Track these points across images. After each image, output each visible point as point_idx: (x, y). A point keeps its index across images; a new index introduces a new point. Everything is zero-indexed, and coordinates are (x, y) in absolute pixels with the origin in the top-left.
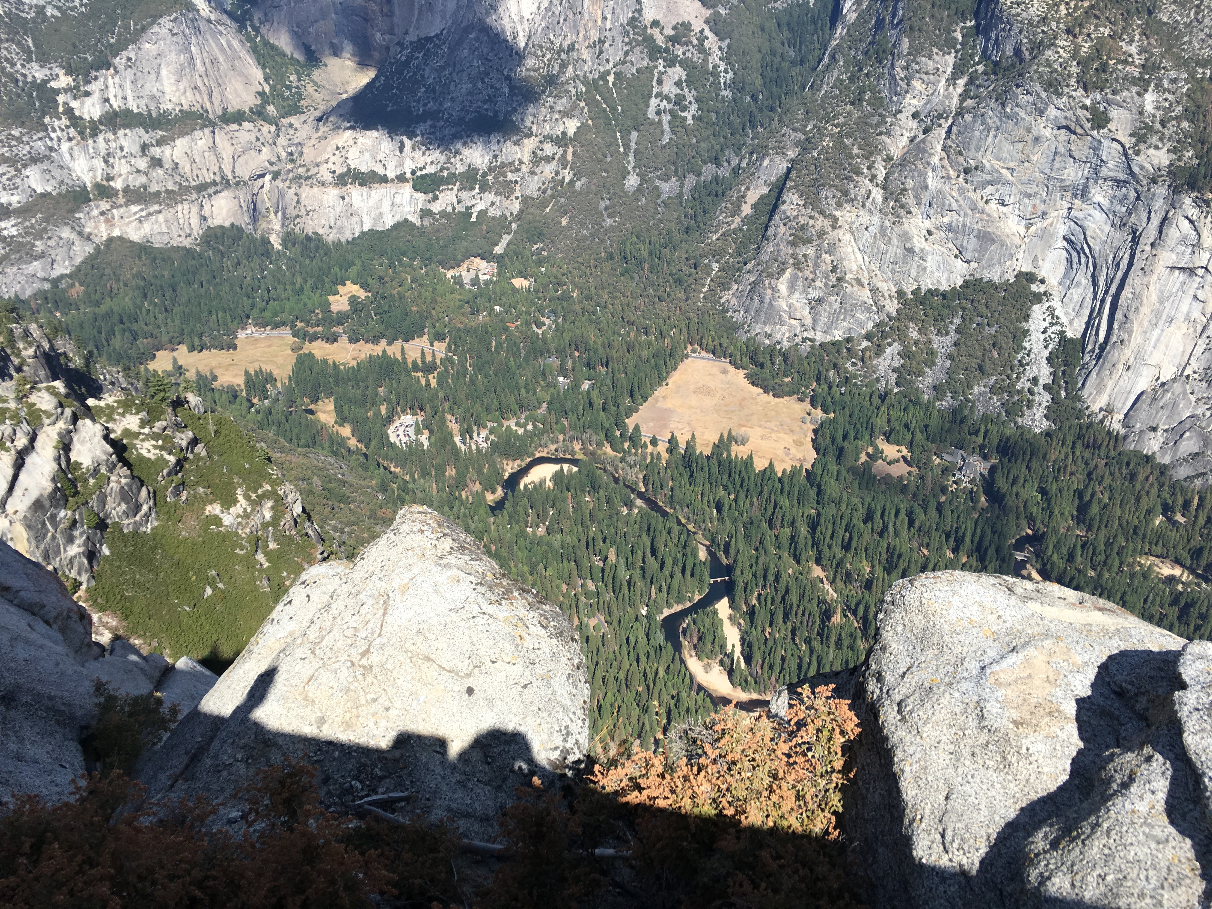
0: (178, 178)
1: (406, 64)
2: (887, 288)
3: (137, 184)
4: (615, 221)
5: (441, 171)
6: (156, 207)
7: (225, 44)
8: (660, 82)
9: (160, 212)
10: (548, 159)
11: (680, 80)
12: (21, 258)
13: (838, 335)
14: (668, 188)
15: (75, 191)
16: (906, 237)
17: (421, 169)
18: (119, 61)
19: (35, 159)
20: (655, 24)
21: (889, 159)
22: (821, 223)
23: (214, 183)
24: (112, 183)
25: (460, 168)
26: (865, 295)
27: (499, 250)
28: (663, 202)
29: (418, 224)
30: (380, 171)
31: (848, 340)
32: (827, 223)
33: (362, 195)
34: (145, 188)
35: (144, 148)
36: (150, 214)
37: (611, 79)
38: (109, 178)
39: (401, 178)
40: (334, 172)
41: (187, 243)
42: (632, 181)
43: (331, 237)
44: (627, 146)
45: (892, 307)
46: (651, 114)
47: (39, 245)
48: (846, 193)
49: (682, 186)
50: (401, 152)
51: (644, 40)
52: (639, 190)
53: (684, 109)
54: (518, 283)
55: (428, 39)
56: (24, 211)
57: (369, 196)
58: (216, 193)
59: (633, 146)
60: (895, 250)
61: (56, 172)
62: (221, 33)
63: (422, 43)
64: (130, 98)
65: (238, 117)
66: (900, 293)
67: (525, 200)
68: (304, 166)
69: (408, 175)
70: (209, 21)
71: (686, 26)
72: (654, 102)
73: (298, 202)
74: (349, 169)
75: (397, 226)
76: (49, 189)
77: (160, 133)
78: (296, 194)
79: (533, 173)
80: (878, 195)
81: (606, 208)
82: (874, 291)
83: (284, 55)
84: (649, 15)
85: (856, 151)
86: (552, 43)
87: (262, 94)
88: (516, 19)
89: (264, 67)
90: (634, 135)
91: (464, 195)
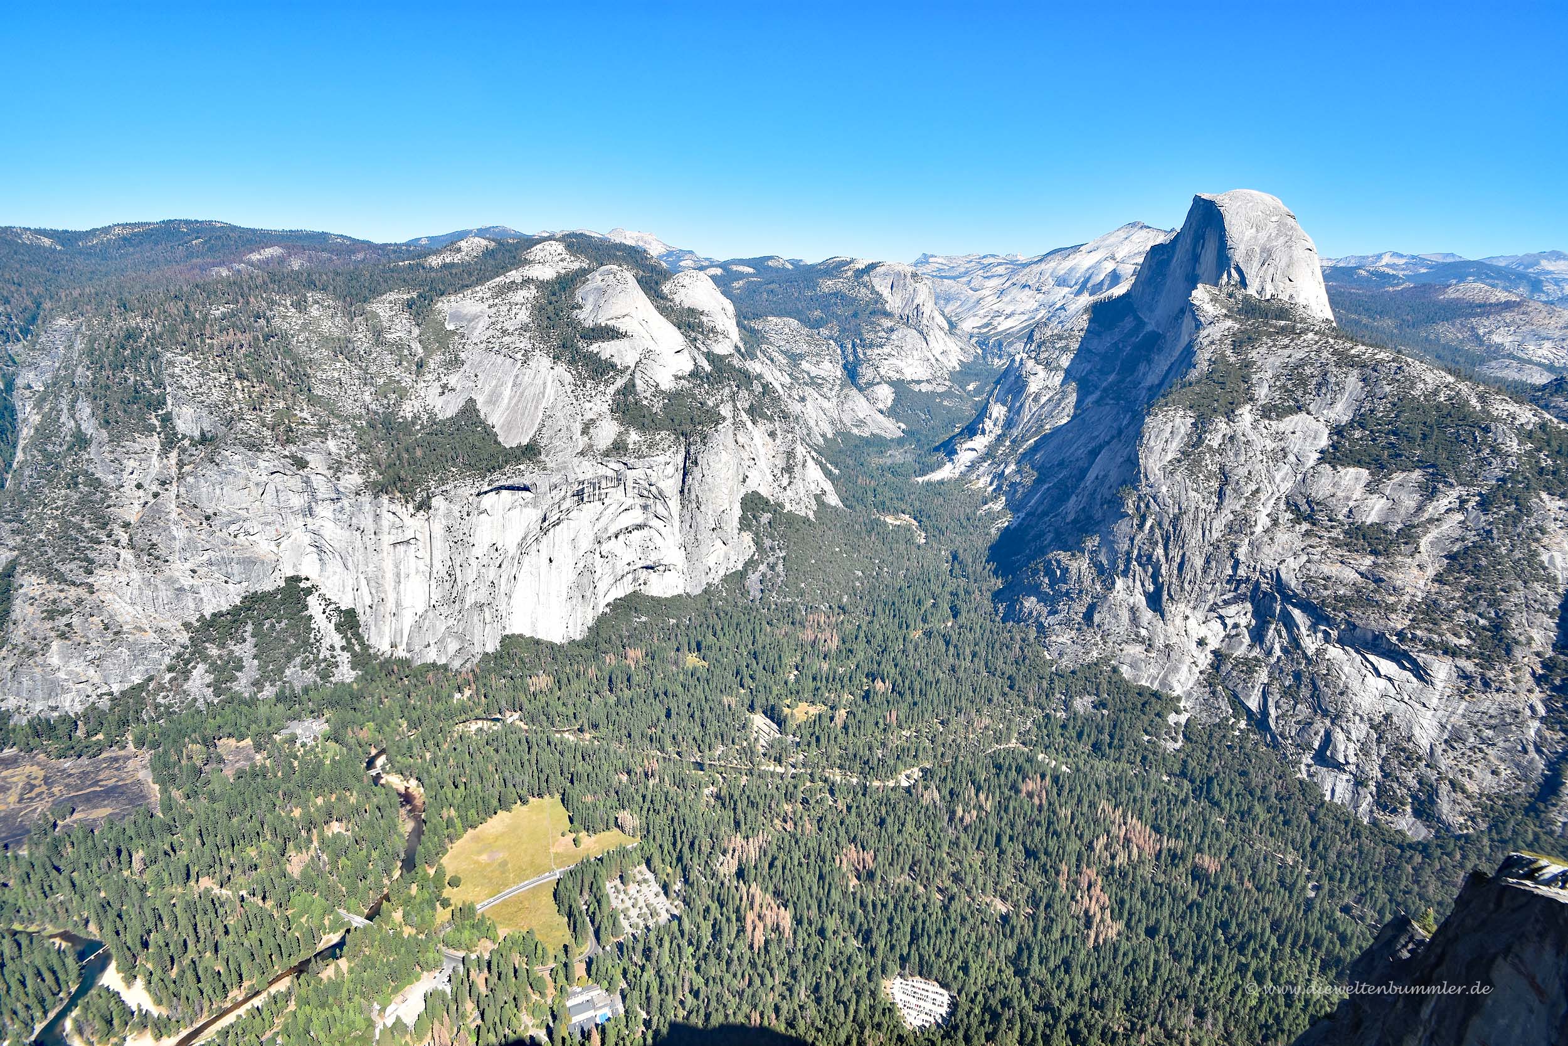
2: (172, 624)
13: (137, 679)
16: (170, 581)
21: (126, 525)
22: (73, 593)
26: (151, 637)
31: (151, 679)
32: (82, 592)
45: (184, 638)
48: (91, 562)
60: (165, 594)
66: (187, 626)
80: (127, 555)
82: (160, 631)
85: (87, 525)
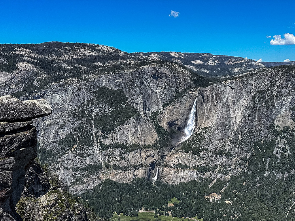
0: (128, 163)
1: (200, 134)
3: (117, 164)
4: (261, 185)
5: (207, 166)
6: (121, 171)
7: (148, 126)
8: (278, 144)
9: (122, 173)
11: (285, 143)
12: (80, 183)
14: (279, 176)
15: (99, 165)
17: (200, 165)
18: (117, 129)
19: (89, 155)
20: (278, 126)
23: (139, 165)
24: (109, 163)
25: (213, 166)
27: (222, 191)
28: (277, 180)
29: (198, 181)
30: (188, 165)
33: (182, 171)
34: (119, 165)
35: (121, 153)
36: (119, 173)
37: (262, 142)
39: (194, 167)
40: (174, 164)
41: (128, 182)
42: (267, 173)
43: (171, 183)
44: (266, 162)
46: (275, 153)
47: (85, 180)
49: (283, 176)
50: (195, 160)
51: (274, 131)
52: (269, 176)
53: (286, 152)
54: (227, 202)
55: (207, 127)
56: (83, 170)
57: (184, 172)
58: (139, 168)
59: (268, 162)
61: (94, 159)
62: (147, 123)
63: (205, 129)
64: (119, 140)
65: (149, 147)
67: (232, 176)
68: (166, 162)
69: (197, 166)
70: (144, 119)
71: (288, 127)
72: (276, 149)
73: (162, 172)
74: (179, 164)
75: (191, 181)
76: (91, 164)
77: (126, 150)
78: (163, 170)
81: (258, 181)
83: (164, 130)
84: (276, 123)
86: (244, 130)
87: (156, 140)
88: (234, 123)
89: (158, 133)
90: (269, 159)
91: (213, 173)
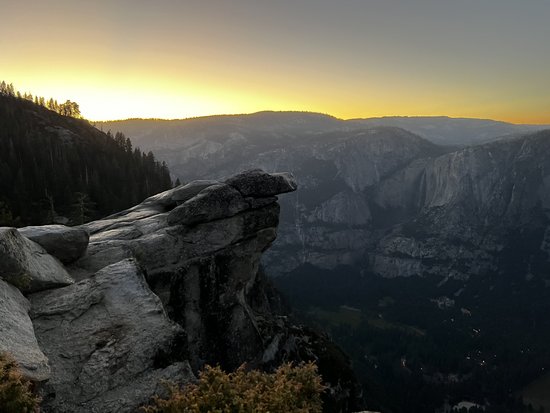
0: (332, 245)
3: (319, 245)
5: (435, 257)
6: (323, 254)
7: (359, 202)
9: (324, 256)
10: (486, 260)
12: (277, 264)
15: (298, 245)
17: (426, 256)
18: (323, 205)
23: (345, 249)
24: (311, 244)
27: (457, 294)
29: (422, 277)
30: (409, 253)
33: (400, 262)
34: (321, 247)
35: (325, 233)
36: (321, 256)
38: (310, 242)
39: (417, 258)
40: (390, 252)
41: (331, 268)
42: (529, 277)
43: (384, 276)
50: (419, 248)
52: (533, 281)
54: (464, 311)
55: (438, 207)
57: (403, 262)
58: (344, 252)
63: (435, 208)
64: (324, 217)
65: (358, 227)
67: (472, 275)
68: (379, 247)
69: (421, 257)
72: (544, 243)
73: (374, 260)
74: (397, 251)
75: (412, 276)
76: (291, 243)
77: (331, 229)
78: (374, 257)
79: (478, 264)
83: (380, 208)
87: (369, 220)
89: (371, 211)
91: (444, 269)
